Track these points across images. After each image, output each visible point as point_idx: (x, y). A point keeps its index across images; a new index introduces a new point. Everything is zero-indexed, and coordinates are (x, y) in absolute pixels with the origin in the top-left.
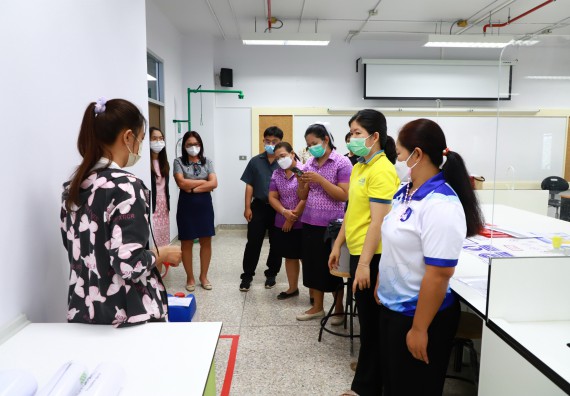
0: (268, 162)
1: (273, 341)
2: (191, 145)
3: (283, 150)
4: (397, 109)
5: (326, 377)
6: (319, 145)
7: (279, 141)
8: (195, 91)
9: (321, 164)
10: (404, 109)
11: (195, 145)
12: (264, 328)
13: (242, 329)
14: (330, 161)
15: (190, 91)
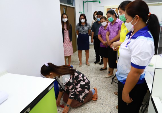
0: (98, 23)
1: (97, 82)
2: (82, 19)
3: (103, 20)
4: (158, 3)
5: (109, 96)
6: (111, 17)
7: (101, 16)
8: (86, 2)
9: (113, 24)
10: (160, 3)
11: (83, 19)
12: (96, 77)
13: (89, 77)
14: (116, 22)
15: (84, 2)
